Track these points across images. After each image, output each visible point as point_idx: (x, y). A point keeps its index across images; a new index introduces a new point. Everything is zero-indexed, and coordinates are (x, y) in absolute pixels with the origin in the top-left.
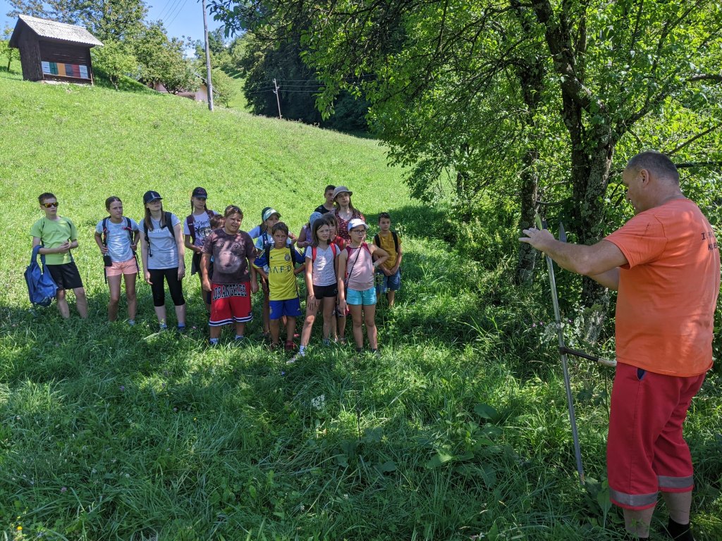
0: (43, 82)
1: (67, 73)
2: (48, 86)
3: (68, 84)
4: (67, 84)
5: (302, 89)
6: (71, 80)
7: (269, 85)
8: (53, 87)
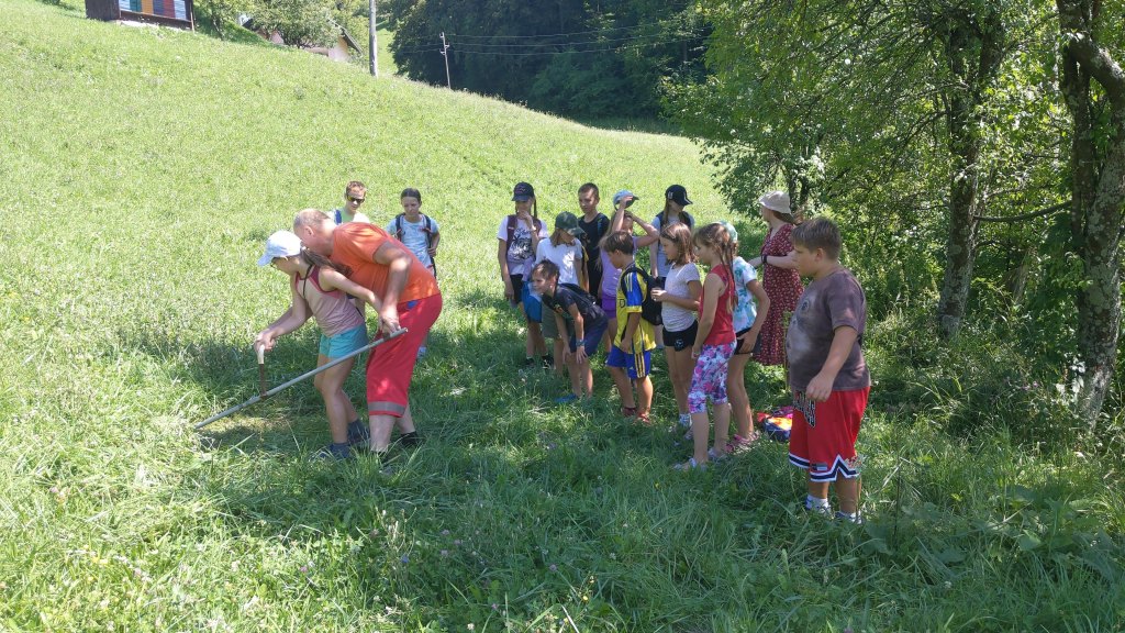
0: (118, 22)
1: (155, 11)
2: (128, 29)
3: (158, 27)
4: (155, 27)
5: (485, 49)
6: (162, 22)
7: (433, 42)
8: (136, 31)
